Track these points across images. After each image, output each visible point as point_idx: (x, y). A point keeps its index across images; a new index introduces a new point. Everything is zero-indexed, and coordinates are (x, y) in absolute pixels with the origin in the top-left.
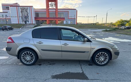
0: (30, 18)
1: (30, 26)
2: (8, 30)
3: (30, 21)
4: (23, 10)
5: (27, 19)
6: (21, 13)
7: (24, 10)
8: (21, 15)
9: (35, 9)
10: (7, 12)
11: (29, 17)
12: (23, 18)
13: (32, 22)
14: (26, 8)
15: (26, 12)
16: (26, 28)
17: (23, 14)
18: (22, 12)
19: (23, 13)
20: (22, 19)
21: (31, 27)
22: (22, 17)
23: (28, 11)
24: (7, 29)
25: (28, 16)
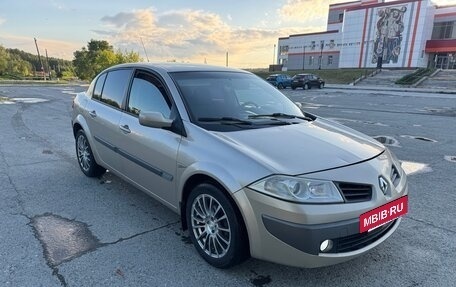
0: (406, 45)
1: (386, 77)
2: (306, 87)
3: (401, 57)
4: (388, 16)
5: (394, 52)
6: (376, 30)
7: (391, 18)
8: (374, 36)
9: (437, 7)
10: (337, 31)
11: (403, 43)
12: (380, 46)
13: (410, 60)
14: (400, 8)
15: (397, 22)
16: (368, 83)
17: (383, 32)
18: (380, 25)
19: (385, 27)
20: (375, 51)
21: (389, 80)
22: (376, 44)
23: (405, 21)
24: (303, 86)
25: (400, 40)
